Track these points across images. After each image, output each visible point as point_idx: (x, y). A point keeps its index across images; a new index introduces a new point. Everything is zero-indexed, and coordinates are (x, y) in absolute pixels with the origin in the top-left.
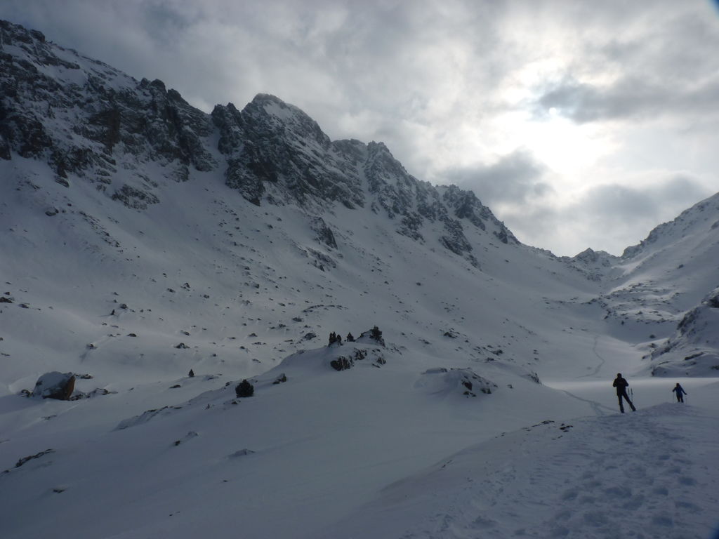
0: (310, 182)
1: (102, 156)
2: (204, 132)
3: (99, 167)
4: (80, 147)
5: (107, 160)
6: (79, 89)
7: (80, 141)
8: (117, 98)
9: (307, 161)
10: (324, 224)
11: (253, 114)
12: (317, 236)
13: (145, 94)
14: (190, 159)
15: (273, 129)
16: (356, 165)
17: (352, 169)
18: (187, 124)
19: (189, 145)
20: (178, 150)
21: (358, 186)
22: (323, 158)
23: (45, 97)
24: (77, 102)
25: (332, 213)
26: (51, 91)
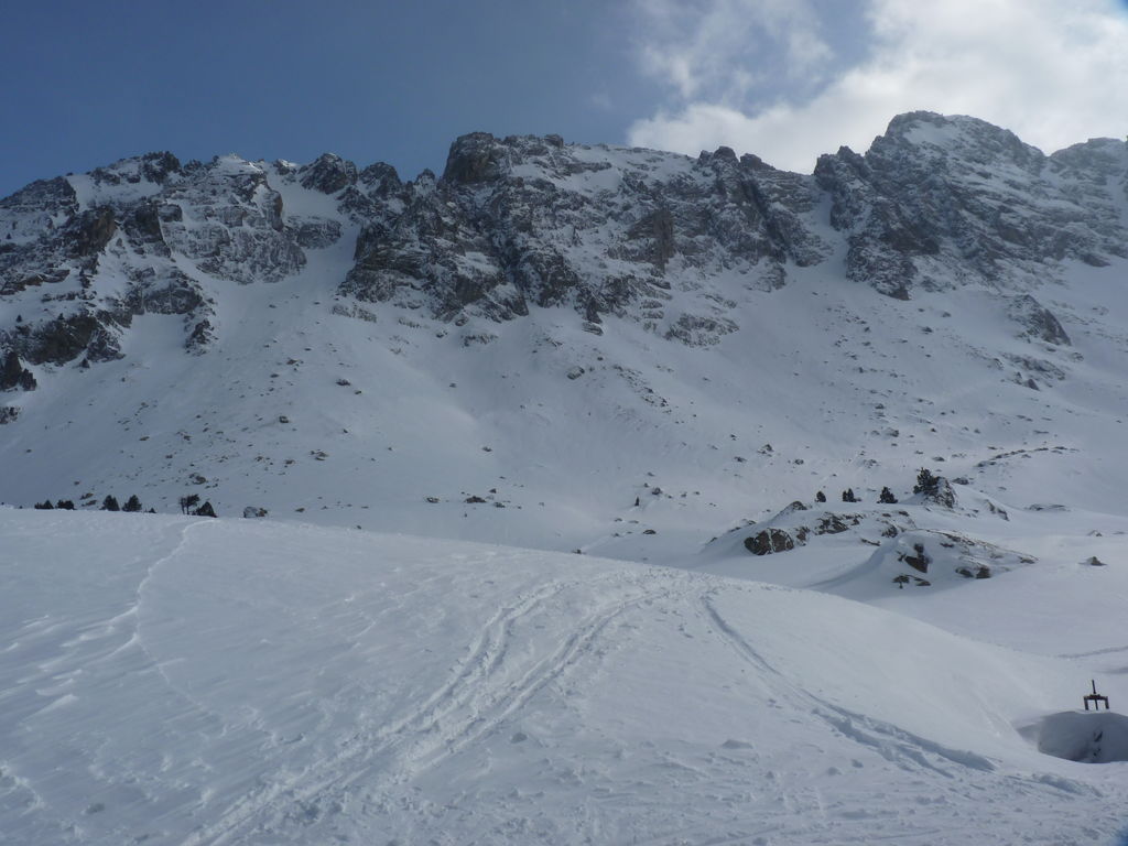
0: (1005, 238)
1: (649, 281)
2: (805, 204)
3: (645, 297)
4: (618, 276)
5: (658, 285)
6: (613, 196)
7: (617, 268)
8: (665, 193)
9: (995, 204)
10: (1036, 304)
11: (886, 152)
12: (1023, 329)
13: (705, 175)
14: (786, 253)
15: (925, 166)
16: (1105, 184)
17: (1097, 193)
18: (774, 201)
19: (782, 231)
20: (765, 243)
21: (1114, 220)
22: (1028, 190)
23: (568, 220)
24: (610, 214)
25: (1059, 282)
26: (575, 209)
